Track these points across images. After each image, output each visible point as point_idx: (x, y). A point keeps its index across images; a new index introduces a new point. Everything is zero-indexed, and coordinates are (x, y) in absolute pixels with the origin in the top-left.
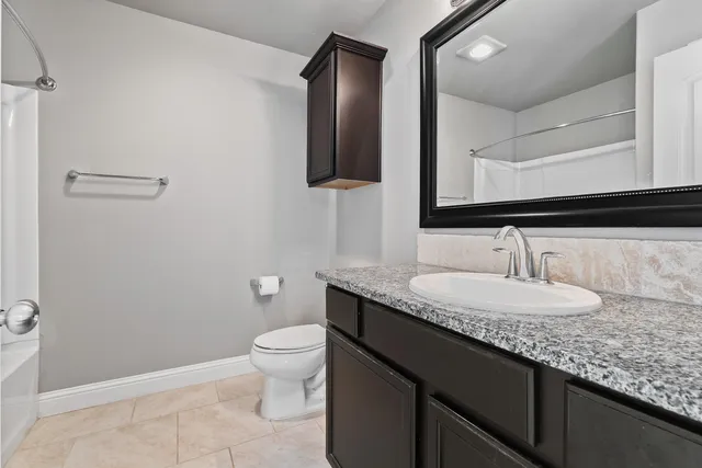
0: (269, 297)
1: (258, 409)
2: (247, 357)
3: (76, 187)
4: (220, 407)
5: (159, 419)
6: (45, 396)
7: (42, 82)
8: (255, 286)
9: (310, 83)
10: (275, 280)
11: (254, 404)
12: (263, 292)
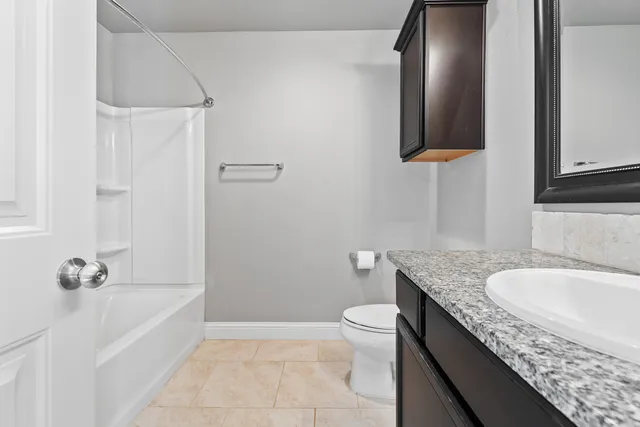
0: (367, 271)
1: (348, 378)
2: (337, 325)
3: (226, 175)
4: (316, 366)
5: (271, 362)
6: (210, 324)
7: (208, 102)
8: (354, 260)
9: (403, 54)
10: (371, 256)
11: (345, 372)
12: (361, 265)
